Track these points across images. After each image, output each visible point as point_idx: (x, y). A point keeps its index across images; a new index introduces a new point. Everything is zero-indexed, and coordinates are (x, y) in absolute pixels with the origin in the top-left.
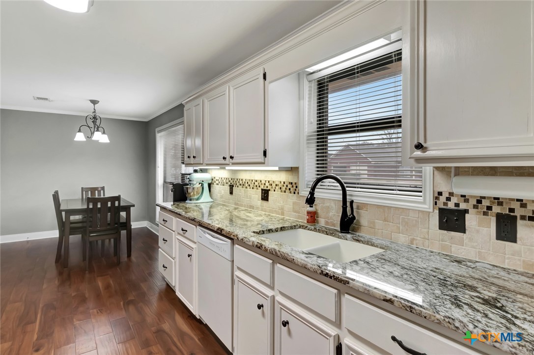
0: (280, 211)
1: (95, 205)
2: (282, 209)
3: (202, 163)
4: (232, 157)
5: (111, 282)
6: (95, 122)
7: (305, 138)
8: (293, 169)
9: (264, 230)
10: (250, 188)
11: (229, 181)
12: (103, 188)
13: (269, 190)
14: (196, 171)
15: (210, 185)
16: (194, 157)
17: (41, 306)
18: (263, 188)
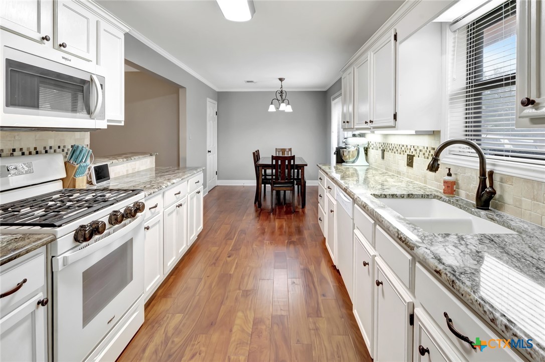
0: (423, 179)
1: (277, 162)
2: (425, 177)
3: (353, 127)
4: (371, 122)
5: (284, 225)
6: (281, 96)
7: (448, 98)
8: (435, 132)
9: (386, 194)
10: (398, 153)
11: (382, 146)
12: (290, 150)
13: (414, 156)
14: (354, 135)
15: (366, 150)
16: (347, 122)
17: (239, 230)
18: (408, 153)
